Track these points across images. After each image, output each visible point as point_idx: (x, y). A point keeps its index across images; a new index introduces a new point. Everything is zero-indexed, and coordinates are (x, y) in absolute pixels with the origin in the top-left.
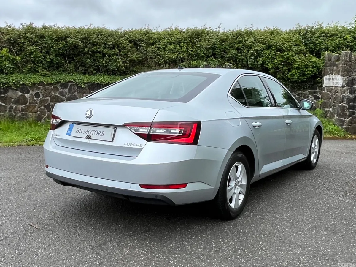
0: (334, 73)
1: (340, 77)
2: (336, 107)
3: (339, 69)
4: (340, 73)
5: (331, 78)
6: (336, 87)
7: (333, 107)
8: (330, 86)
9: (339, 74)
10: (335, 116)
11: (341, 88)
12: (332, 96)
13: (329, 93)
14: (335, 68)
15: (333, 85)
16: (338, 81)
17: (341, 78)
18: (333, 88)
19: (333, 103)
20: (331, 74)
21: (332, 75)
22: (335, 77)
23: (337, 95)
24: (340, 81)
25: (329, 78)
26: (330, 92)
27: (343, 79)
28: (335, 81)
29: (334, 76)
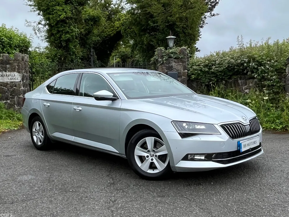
0: (8, 71)
1: (16, 74)
2: (15, 99)
3: (14, 67)
4: (16, 70)
5: (4, 75)
6: (12, 82)
7: (10, 99)
8: (4, 81)
9: (14, 71)
10: (16, 106)
11: (19, 83)
12: (8, 89)
13: (4, 88)
14: (8, 66)
15: (8, 81)
16: (14, 77)
17: (18, 75)
18: (9, 83)
19: (11, 95)
20: (4, 71)
21: (6, 71)
22: (10, 74)
23: (14, 89)
24: (17, 77)
25: (1, 74)
26: (5, 86)
27: (20, 75)
28: (10, 77)
29: (8, 73)
